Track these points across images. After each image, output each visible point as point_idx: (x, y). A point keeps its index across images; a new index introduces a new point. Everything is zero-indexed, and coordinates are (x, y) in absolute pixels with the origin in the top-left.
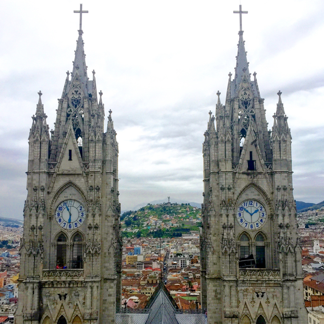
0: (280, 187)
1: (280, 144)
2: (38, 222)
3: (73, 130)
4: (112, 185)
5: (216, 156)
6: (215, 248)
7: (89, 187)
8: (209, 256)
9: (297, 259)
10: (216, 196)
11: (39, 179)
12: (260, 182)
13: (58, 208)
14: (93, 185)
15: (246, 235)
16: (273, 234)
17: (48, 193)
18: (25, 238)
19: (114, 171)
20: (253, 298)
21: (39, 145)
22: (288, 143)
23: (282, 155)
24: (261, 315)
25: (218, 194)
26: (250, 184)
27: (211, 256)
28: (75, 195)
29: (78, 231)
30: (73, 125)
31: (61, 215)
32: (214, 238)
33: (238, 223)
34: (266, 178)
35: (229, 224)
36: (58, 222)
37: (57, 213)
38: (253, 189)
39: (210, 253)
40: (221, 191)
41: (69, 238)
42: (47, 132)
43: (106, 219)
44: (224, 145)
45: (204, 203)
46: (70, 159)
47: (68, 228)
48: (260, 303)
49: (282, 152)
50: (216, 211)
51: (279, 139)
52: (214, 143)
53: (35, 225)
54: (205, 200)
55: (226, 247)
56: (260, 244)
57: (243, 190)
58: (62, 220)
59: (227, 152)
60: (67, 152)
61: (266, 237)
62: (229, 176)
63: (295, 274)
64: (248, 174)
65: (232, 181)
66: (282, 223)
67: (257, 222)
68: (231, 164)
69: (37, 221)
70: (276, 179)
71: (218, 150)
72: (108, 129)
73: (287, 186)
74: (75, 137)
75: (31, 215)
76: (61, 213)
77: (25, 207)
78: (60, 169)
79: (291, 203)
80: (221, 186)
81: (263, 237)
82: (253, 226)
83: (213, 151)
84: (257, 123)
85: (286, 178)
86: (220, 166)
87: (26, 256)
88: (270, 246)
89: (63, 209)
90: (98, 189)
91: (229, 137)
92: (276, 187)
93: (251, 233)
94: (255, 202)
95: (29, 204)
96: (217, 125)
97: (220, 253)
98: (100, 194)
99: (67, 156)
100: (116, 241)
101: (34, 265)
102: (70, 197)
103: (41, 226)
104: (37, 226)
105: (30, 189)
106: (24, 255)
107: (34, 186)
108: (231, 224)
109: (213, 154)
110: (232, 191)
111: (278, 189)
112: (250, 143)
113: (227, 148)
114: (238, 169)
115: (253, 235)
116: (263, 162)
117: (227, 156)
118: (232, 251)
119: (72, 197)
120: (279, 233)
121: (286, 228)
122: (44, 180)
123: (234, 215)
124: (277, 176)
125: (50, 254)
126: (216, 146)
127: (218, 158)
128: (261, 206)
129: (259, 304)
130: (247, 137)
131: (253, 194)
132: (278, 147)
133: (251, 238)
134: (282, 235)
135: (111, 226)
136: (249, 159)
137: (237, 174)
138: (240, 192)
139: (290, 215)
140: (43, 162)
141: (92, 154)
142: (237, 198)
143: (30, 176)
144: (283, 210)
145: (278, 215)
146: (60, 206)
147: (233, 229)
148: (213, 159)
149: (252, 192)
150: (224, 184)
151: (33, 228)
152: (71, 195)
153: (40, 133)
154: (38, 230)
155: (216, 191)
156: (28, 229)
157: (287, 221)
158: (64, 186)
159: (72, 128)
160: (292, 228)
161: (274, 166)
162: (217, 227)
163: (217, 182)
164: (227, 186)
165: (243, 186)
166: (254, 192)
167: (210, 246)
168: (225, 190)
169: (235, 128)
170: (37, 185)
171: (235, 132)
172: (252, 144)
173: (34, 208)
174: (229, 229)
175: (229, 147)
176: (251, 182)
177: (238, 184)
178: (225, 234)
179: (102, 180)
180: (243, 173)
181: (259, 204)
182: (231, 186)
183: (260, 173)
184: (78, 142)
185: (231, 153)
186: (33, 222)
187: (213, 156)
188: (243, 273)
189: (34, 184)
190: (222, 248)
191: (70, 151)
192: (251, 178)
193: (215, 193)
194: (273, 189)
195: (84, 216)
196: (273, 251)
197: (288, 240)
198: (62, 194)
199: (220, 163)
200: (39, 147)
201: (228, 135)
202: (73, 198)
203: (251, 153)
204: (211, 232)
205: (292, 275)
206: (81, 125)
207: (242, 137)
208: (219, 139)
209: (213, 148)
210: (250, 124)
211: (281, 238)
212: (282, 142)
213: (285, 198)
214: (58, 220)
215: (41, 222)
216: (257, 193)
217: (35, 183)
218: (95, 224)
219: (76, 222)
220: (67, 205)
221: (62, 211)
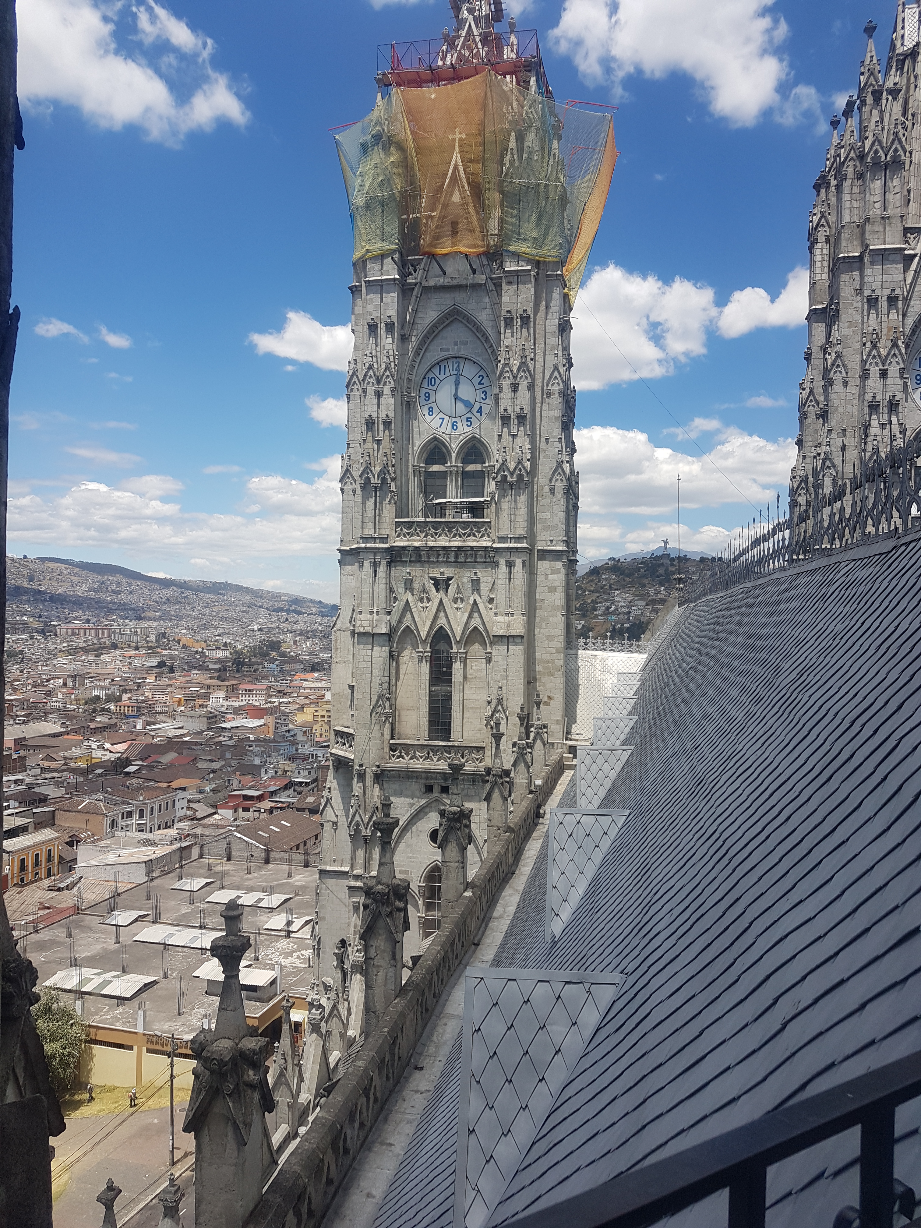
2: (382, 408)
5: (856, 211)
7: (504, 312)
10: (850, 324)
11: (381, 298)
13: (426, 381)
14: (513, 307)
17: (403, 340)
18: (351, 451)
25: (856, 318)
28: (466, 343)
29: (474, 437)
31: (432, 399)
35: (888, 395)
36: (427, 416)
37: (423, 391)
39: (828, 482)
40: (866, 307)
41: (454, 455)
43: (544, 401)
44: (881, 174)
47: (450, 430)
50: (848, 367)
53: (375, 415)
58: (436, 410)
62: (894, 261)
65: (901, 277)
68: (900, 227)
69: (378, 406)
75: (363, 391)
76: (432, 394)
77: (350, 377)
78: (430, 274)
80: (866, 294)
86: (868, 235)
87: (354, 495)
89: (438, 381)
91: (897, 148)
95: (359, 367)
98: (531, 331)
101: (375, 510)
102: (454, 351)
103: (387, 416)
104: (379, 418)
105: (359, 329)
106: (351, 492)
107: (369, 318)
108: (894, 396)
109: (847, 206)
110: (900, 304)
119: (459, 350)
122: (393, 300)
127: (861, 216)
135: (557, 419)
137: (916, 260)
146: (431, 375)
147: (900, 409)
148: (847, 219)
150: (877, 286)
151: (370, 423)
152: (456, 344)
154: (382, 427)
155: (851, 311)
156: (358, 428)
158: (441, 320)
159: (459, 162)
162: (849, 410)
164: (887, 292)
167: (828, 463)
168: (879, 304)
170: (376, 314)
173: (371, 373)
174: (888, 410)
175: (896, 180)
178: (874, 423)
179: (537, 294)
182: (899, 291)
185: (900, 197)
186: (371, 408)
187: (847, 212)
189: (370, 314)
193: (848, 316)
195: (490, 398)
198: (435, 342)
199: (868, 229)
202: (463, 353)
204: (833, 424)
208: (869, 158)
209: (848, 190)
214: (425, 410)
215: (387, 409)
217: (373, 310)
218: (517, 408)
219: (469, 415)
220: (447, 374)
221: (434, 388)
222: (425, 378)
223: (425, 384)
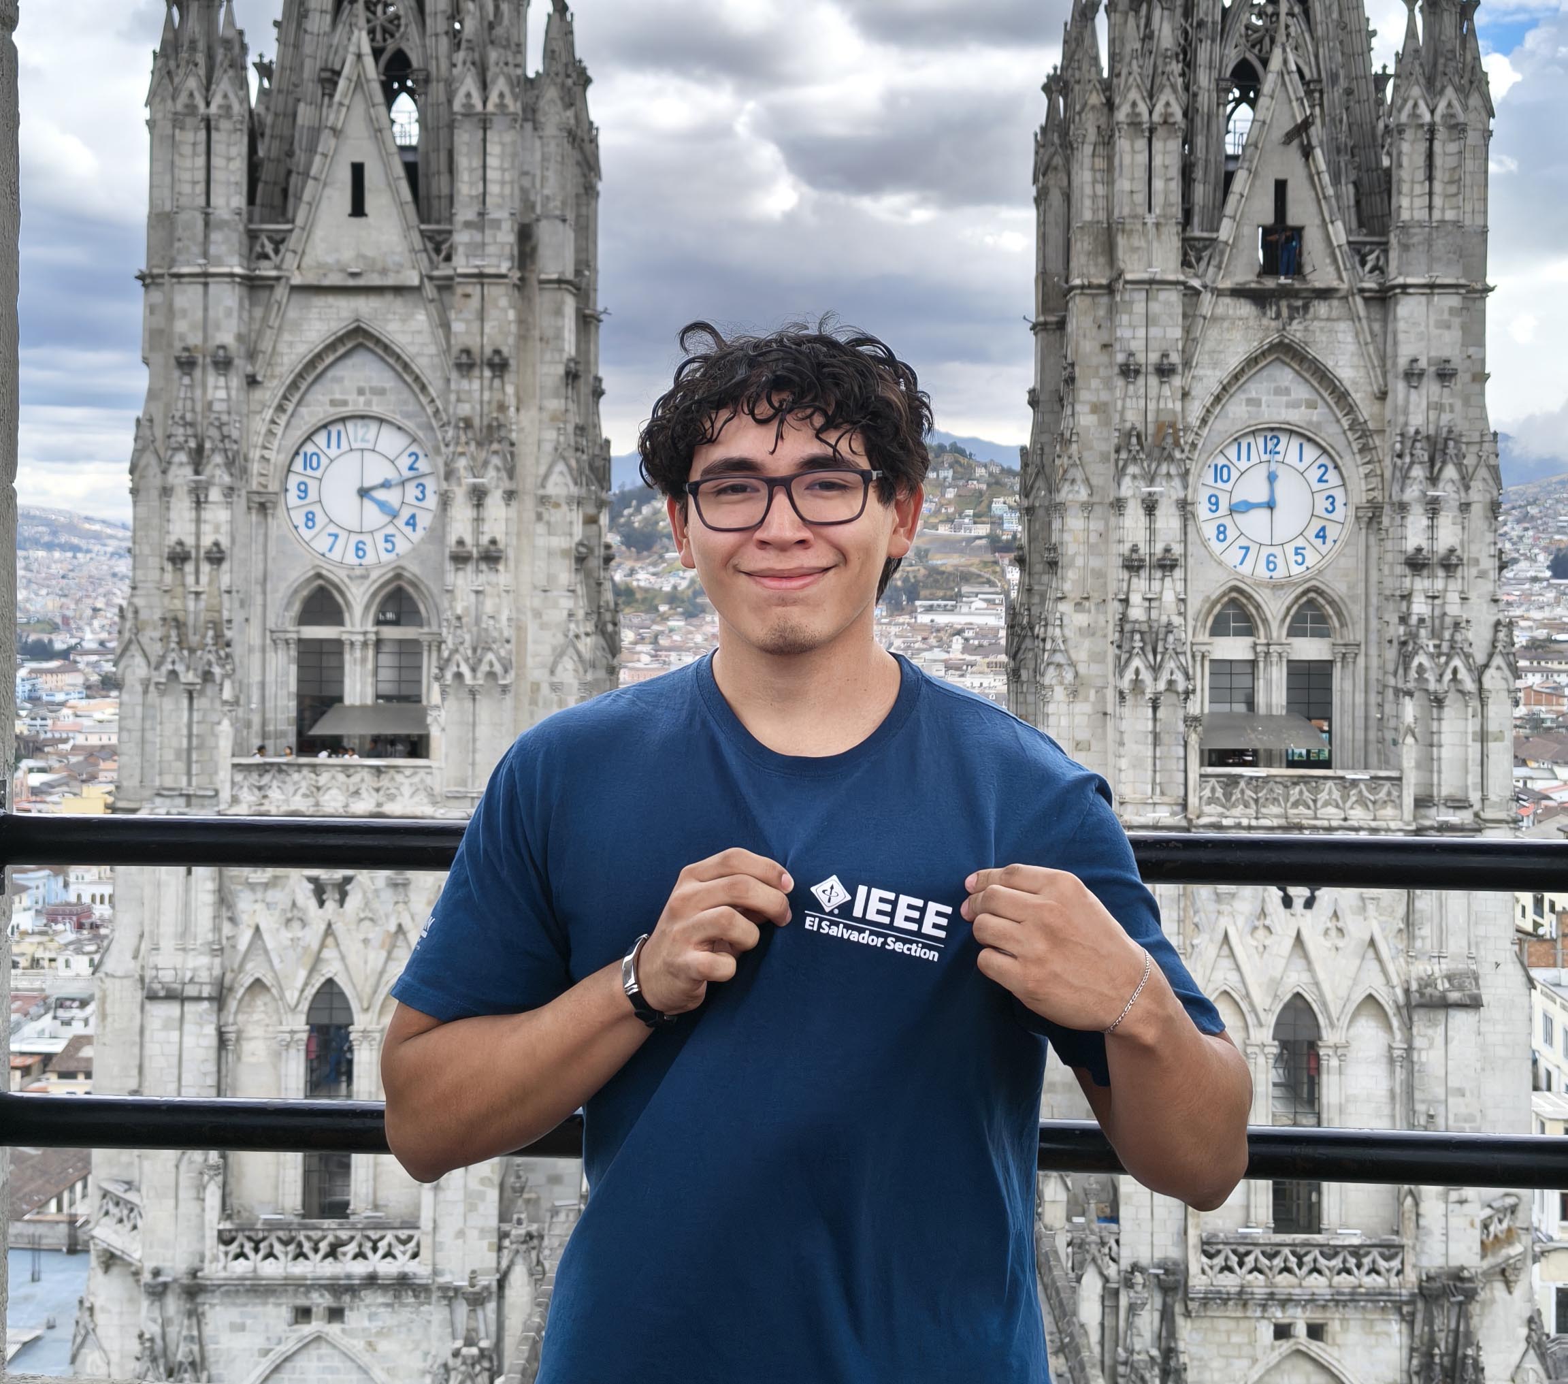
0: (1423, 363)
1: (1431, 141)
2: (205, 528)
3: (369, 61)
4: (569, 346)
5: (1101, 203)
6: (1082, 669)
7: (455, 351)
8: (1051, 708)
9: (1492, 727)
10: (1096, 409)
11: (206, 309)
12: (1322, 338)
13: (299, 461)
14: (473, 343)
15: (1241, 607)
16: (1374, 600)
17: (252, 381)
18: (139, 602)
19: (578, 273)
20: (1263, 913)
21: (202, 135)
22: (1472, 137)
23: (1438, 201)
24: (1298, 995)
25: (1104, 396)
26: (1273, 348)
27: (1063, 708)
28: (381, 392)
29: (398, 576)
30: (372, 32)
31: (312, 495)
32: (1081, 619)
33: (1204, 543)
34: (1354, 318)
35: (1159, 548)
36: (303, 530)
37: (293, 481)
38: (1285, 376)
39: (1059, 693)
40: (1120, 382)
41: (358, 610)
42: (239, 67)
43: (539, 517)
44: (1141, 144)
45: (1034, 441)
46: (358, 209)
47: (351, 559)
48: (1299, 939)
49: (1438, 187)
50: (1095, 481)
51: (1427, 118)
52: (1092, 135)
53: (190, 541)
54: (1038, 429)
55: (1137, 662)
56: (1310, 649)
57: (1236, 377)
58: (320, 519)
59: (1158, 184)
60: (346, 176)
61: (1339, 614)
62: (1167, 303)
63: (1475, 797)
64: (1259, 298)
65: (1177, 333)
66: (1425, 544)
67: (1300, 542)
68: (1176, 243)
69: (198, 521)
70: (1401, 325)
71: (1110, 169)
72: (549, 54)
73: (1457, 362)
74: (379, 97)
75: (166, 492)
76: (313, 486)
77: (138, 453)
78: (307, 261)
79: (1474, 449)
80: (1120, 358)
81: (1322, 619)
82: (1280, 561)
83: (1087, 176)
84: (1320, 31)
85: (1456, 321)
86: (1120, 253)
87: (146, 692)
88: (1361, 660)
89: (324, 461)
90: (499, 366)
91: (1170, 103)
92: (1403, 363)
93: (1263, 597)
94: (1295, 443)
95: (159, 433)
96: (1112, 42)
97: (1111, 695)
98: (510, 389)
99: (339, 196)
100: (590, 627)
101: (190, 736)
102: (357, 404)
103: (217, 544)
104: (198, 547)
105: (157, 358)
106: (139, 688)
107: (178, 345)
108: (1167, 550)
109: (1088, 190)
110: (1177, 381)
111: (1413, 376)
112: (1278, 133)
113: (1158, 161)
114: (1211, 270)
115: (1275, 607)
116: (1339, 233)
117: (1158, 200)
118: (1171, 683)
119: (368, 403)
120: (1407, 597)
121: (1441, 573)
122: (229, 312)
123: (1185, 507)
124: (1408, 309)
125: (263, 685)
126: (1100, 150)
127: (1110, 212)
128: (1324, 460)
129: (1289, 942)
130: (1263, 101)
131: (1284, 399)
132: (1421, 160)
133: (1265, 621)
134: (1420, 607)
135: (565, 553)
136: (1269, 218)
137: (1207, 297)
138: (1216, 389)
139: (1465, 507)
140: (223, 224)
141: (466, 187)
142: (1204, 421)
143: (157, 296)
144: (1433, 480)
145: (1403, 507)
146: (309, 448)
147: (1178, 573)
148: (1088, 216)
149: (1278, 391)
150: (1137, 345)
151: (178, 558)
152: (361, 392)
153: (202, 71)
154: (206, 568)
155: (1095, 383)
156: (154, 562)
157: (1448, 535)
158: (331, 347)
159: (366, 49)
160: (1474, 571)
161: (1393, 255)
162: (1095, 563)
163: (1104, 337)
164: (1154, 357)
165: (1234, 359)
166: (1287, 391)
167: (1059, 658)
168: (1141, 381)
169: (1203, 54)
170: (195, 339)
171: (1204, 79)
172: (1289, 138)
173: (182, 457)
174: (1159, 574)
175: (1168, 153)
176: (1274, 337)
177: (1207, 347)
178: (1135, 599)
179: (521, 321)
180: (1238, 293)
181: (1310, 453)
182: (1175, 358)
183: (1325, 294)
184: (393, 122)
185: (1176, 186)
186: (181, 526)
187: (1088, 203)
188: (1219, 793)
189: (182, 338)
190: (1121, 669)
191: (358, 170)
192: (1278, 316)
193: (1089, 391)
194: (1385, 374)
195: (432, 501)
196: (1374, 687)
197: (1447, 635)
198: (317, 388)
199: (1121, 241)
200: (202, 148)
201: (1166, 96)
202: (377, 409)
203: (1281, 187)
204: (1067, 587)
205: (1459, 804)
206: (413, 31)
207: (1238, 102)
208: (1122, 115)
209: (1087, 162)
210: (1281, 37)
211: (1414, 620)
212: (1441, 133)
213: (1445, 418)
214: (299, 518)
215: (217, 529)
216: (1302, 392)
217: (186, 331)
218: (485, 540)
219: (390, 530)
220: (345, 446)
221: (318, 474)
222: (297, 453)
223: (298, 465)
